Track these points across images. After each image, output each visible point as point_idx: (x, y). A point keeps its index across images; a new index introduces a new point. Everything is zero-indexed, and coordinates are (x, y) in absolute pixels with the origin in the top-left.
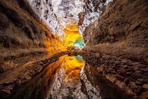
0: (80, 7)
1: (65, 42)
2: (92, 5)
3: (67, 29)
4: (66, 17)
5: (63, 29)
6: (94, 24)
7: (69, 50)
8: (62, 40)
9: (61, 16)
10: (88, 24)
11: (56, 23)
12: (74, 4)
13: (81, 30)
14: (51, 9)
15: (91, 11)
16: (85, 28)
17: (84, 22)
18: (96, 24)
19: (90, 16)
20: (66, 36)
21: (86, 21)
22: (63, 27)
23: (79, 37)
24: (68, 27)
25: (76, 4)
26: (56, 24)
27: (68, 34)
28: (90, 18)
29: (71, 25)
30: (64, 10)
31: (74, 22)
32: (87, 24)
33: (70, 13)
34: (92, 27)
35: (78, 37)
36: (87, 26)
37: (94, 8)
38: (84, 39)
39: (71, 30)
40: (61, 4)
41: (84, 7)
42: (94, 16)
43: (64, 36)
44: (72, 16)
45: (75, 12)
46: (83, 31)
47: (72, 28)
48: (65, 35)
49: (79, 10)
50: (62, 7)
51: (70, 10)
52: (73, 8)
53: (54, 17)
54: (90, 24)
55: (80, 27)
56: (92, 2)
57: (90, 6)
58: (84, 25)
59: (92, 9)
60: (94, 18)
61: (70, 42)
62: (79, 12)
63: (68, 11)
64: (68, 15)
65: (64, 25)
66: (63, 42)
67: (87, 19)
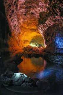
0: (44, 8)
1: (20, 41)
2: (58, 10)
3: (24, 27)
4: (25, 15)
5: (20, 26)
6: (58, 26)
7: (26, 51)
8: (17, 38)
9: (21, 13)
10: (52, 24)
11: (15, 20)
12: (38, 5)
13: (42, 29)
14: (16, 8)
15: (57, 15)
16: (47, 28)
17: (47, 22)
18: (61, 26)
19: (55, 18)
20: (22, 35)
21: (49, 21)
22: (20, 24)
23: (37, 36)
24: (25, 24)
25: (40, 4)
26: (16, 22)
27: (24, 32)
28: (55, 19)
29: (29, 22)
30: (26, 8)
31: (33, 19)
32: (49, 24)
33: (31, 11)
34: (55, 28)
35: (35, 35)
36: (50, 26)
37: (60, 13)
38: (46, 39)
39: (28, 27)
40: (25, 3)
41: (48, 8)
42: (59, 19)
43: (20, 35)
44: (33, 14)
45: (37, 10)
46: (44, 30)
47: (30, 25)
48: (21, 33)
49: (42, 10)
50: (24, 6)
51: (32, 9)
52: (35, 8)
53: (16, 16)
54: (54, 24)
55: (41, 25)
56: (58, 8)
57: (56, 10)
58: (47, 24)
59: (58, 14)
60: (58, 20)
61: (26, 41)
62: (41, 11)
63: (30, 9)
64: (29, 12)
65: (21, 22)
66: (18, 41)
67: (51, 19)
